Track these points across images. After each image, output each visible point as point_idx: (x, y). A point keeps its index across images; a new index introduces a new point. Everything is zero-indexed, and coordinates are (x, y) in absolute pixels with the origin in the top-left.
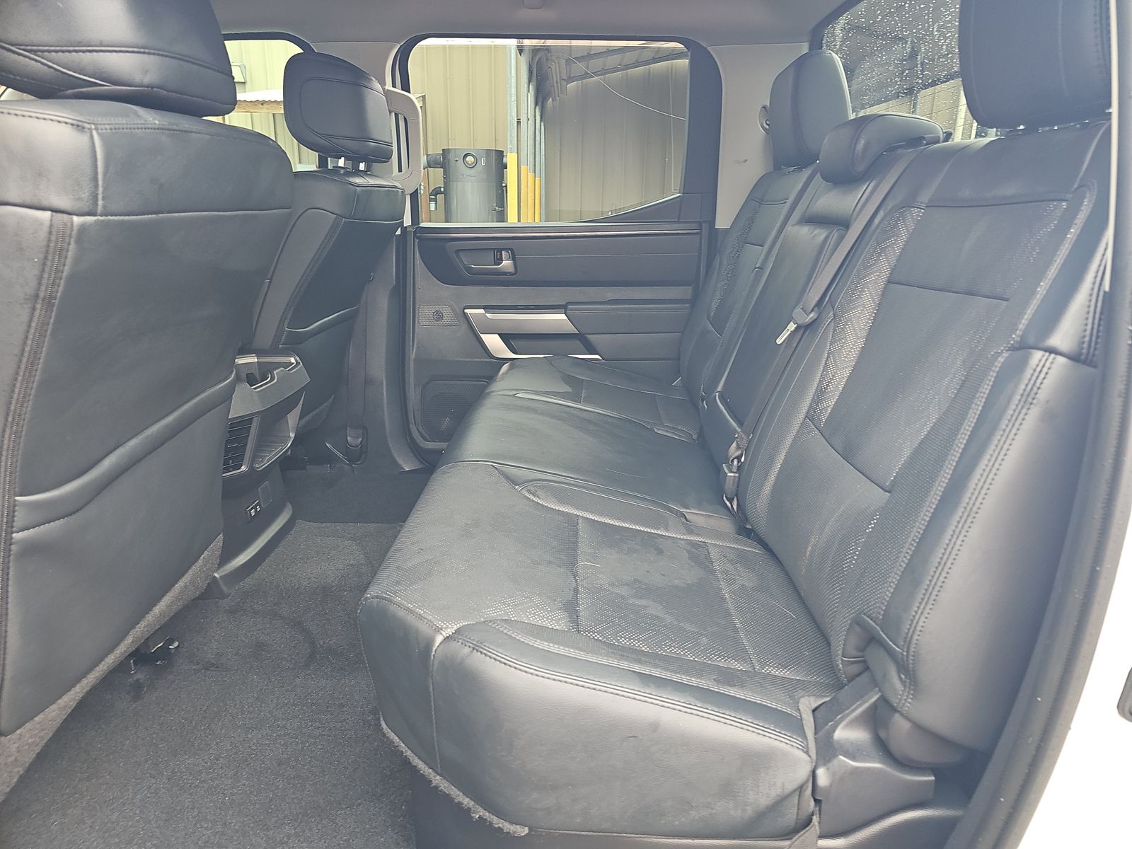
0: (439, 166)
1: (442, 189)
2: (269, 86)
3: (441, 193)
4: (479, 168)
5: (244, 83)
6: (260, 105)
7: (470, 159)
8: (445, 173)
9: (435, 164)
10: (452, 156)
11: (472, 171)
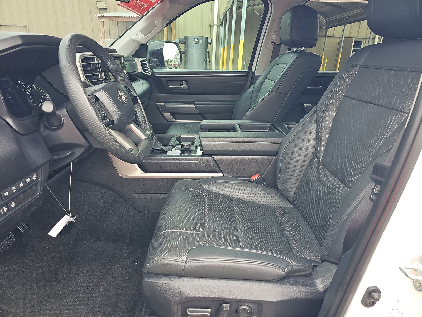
0: (183, 43)
1: (184, 52)
2: (116, 10)
3: (183, 53)
4: (199, 44)
5: (106, 9)
6: (118, 18)
7: (196, 40)
8: (185, 46)
9: (182, 42)
10: (189, 40)
11: (196, 45)
